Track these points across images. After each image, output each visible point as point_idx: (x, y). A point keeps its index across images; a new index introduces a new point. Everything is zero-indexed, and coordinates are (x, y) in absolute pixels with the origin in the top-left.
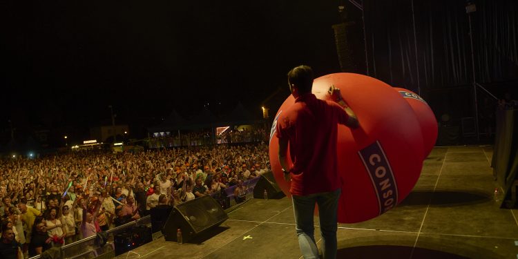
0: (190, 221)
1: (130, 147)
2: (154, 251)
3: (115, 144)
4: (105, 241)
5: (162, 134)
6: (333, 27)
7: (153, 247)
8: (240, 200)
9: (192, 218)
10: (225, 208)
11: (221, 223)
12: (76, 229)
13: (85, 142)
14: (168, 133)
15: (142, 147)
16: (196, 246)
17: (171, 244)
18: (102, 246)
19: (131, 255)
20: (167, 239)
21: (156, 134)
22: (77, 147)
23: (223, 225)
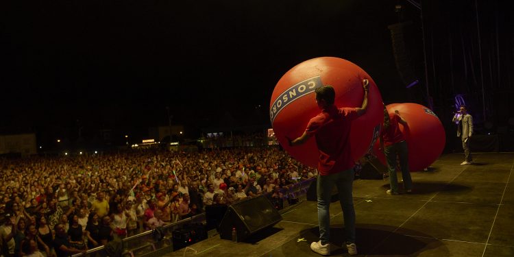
0: (245, 220)
1: (186, 147)
2: (210, 248)
3: (172, 144)
4: (163, 236)
5: (215, 134)
6: (389, 27)
7: (209, 244)
8: (293, 202)
9: (247, 217)
10: (278, 209)
11: (276, 223)
12: (138, 223)
13: (143, 141)
14: (221, 133)
15: (197, 147)
16: (250, 246)
17: (226, 242)
18: (160, 240)
19: (189, 251)
20: (222, 237)
21: (210, 134)
22: (136, 145)
23: (277, 226)
